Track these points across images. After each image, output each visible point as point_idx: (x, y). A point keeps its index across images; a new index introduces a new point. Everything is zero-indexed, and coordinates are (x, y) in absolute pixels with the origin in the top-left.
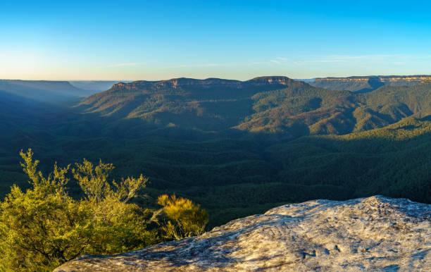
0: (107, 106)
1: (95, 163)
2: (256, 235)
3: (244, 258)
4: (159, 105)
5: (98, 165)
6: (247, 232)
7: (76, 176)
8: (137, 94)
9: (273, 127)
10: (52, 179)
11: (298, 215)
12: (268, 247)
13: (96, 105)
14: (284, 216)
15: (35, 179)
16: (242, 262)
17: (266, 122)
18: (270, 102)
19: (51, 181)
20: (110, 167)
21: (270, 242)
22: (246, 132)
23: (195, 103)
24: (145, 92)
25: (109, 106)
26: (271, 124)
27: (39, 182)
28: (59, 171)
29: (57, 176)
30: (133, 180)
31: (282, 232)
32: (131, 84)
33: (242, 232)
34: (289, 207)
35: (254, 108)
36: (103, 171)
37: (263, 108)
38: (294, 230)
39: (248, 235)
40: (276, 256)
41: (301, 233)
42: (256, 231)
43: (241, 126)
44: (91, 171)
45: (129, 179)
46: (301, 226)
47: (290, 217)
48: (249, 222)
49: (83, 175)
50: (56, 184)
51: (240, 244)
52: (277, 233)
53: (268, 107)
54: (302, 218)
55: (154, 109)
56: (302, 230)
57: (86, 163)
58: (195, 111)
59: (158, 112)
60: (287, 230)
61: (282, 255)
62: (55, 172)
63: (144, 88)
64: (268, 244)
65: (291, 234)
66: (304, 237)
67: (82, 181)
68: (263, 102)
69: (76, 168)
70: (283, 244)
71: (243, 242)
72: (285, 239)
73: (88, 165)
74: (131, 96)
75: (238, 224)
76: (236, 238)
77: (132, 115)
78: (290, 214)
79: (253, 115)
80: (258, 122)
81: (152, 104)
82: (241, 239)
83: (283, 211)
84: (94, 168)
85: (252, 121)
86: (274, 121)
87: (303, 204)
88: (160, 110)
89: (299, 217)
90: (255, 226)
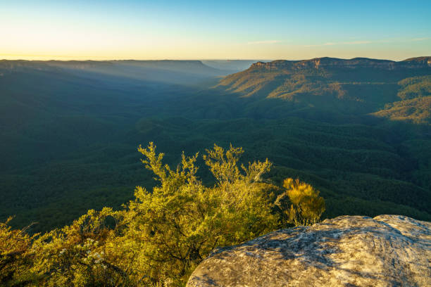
0: (246, 86)
1: (226, 148)
2: (358, 241)
3: (340, 264)
4: (299, 86)
5: (229, 149)
6: (350, 233)
7: (208, 163)
8: (276, 74)
9: (417, 118)
10: (181, 170)
11: (409, 234)
12: (365, 260)
13: (235, 86)
14: (393, 229)
15: (162, 174)
16: (337, 269)
17: (411, 111)
18: (423, 89)
19: (180, 172)
20: (240, 150)
21: (368, 255)
22: (382, 120)
23: (336, 85)
24: (285, 72)
25: (247, 87)
26: (417, 115)
27: (167, 176)
28: (188, 160)
29: (185, 165)
30: (260, 163)
31: (384, 249)
32: (271, 63)
33: (346, 232)
34: (403, 219)
35: (399, 94)
36: (234, 155)
37: (411, 95)
38: (398, 252)
39: (350, 238)
40: (368, 275)
41: (405, 259)
42: (359, 235)
43: (380, 113)
44: (222, 155)
45: (255, 163)
46: (408, 250)
47: (400, 233)
48: (355, 223)
49: (214, 161)
50: (185, 174)
51: (341, 245)
52: (378, 247)
53: (417, 94)
54: (414, 241)
55: (295, 90)
56: (408, 256)
57: (217, 148)
58: (335, 93)
59: (298, 94)
60: (390, 248)
61: (374, 278)
62: (183, 163)
63: (284, 68)
64: (366, 257)
65: (393, 256)
66: (406, 266)
67: (215, 166)
68: (411, 88)
69: (207, 154)
70: (380, 263)
71: (344, 245)
72: (384, 259)
73: (219, 150)
74: (270, 77)
75: (344, 222)
76: (339, 238)
77: (273, 95)
78: (401, 230)
79: (394, 103)
80: (399, 111)
81: (293, 85)
82: (343, 240)
83: (395, 222)
84: (225, 152)
85: (393, 109)
86: (421, 112)
87: (422, 222)
88: (300, 91)
89: (409, 238)
90: (359, 230)
